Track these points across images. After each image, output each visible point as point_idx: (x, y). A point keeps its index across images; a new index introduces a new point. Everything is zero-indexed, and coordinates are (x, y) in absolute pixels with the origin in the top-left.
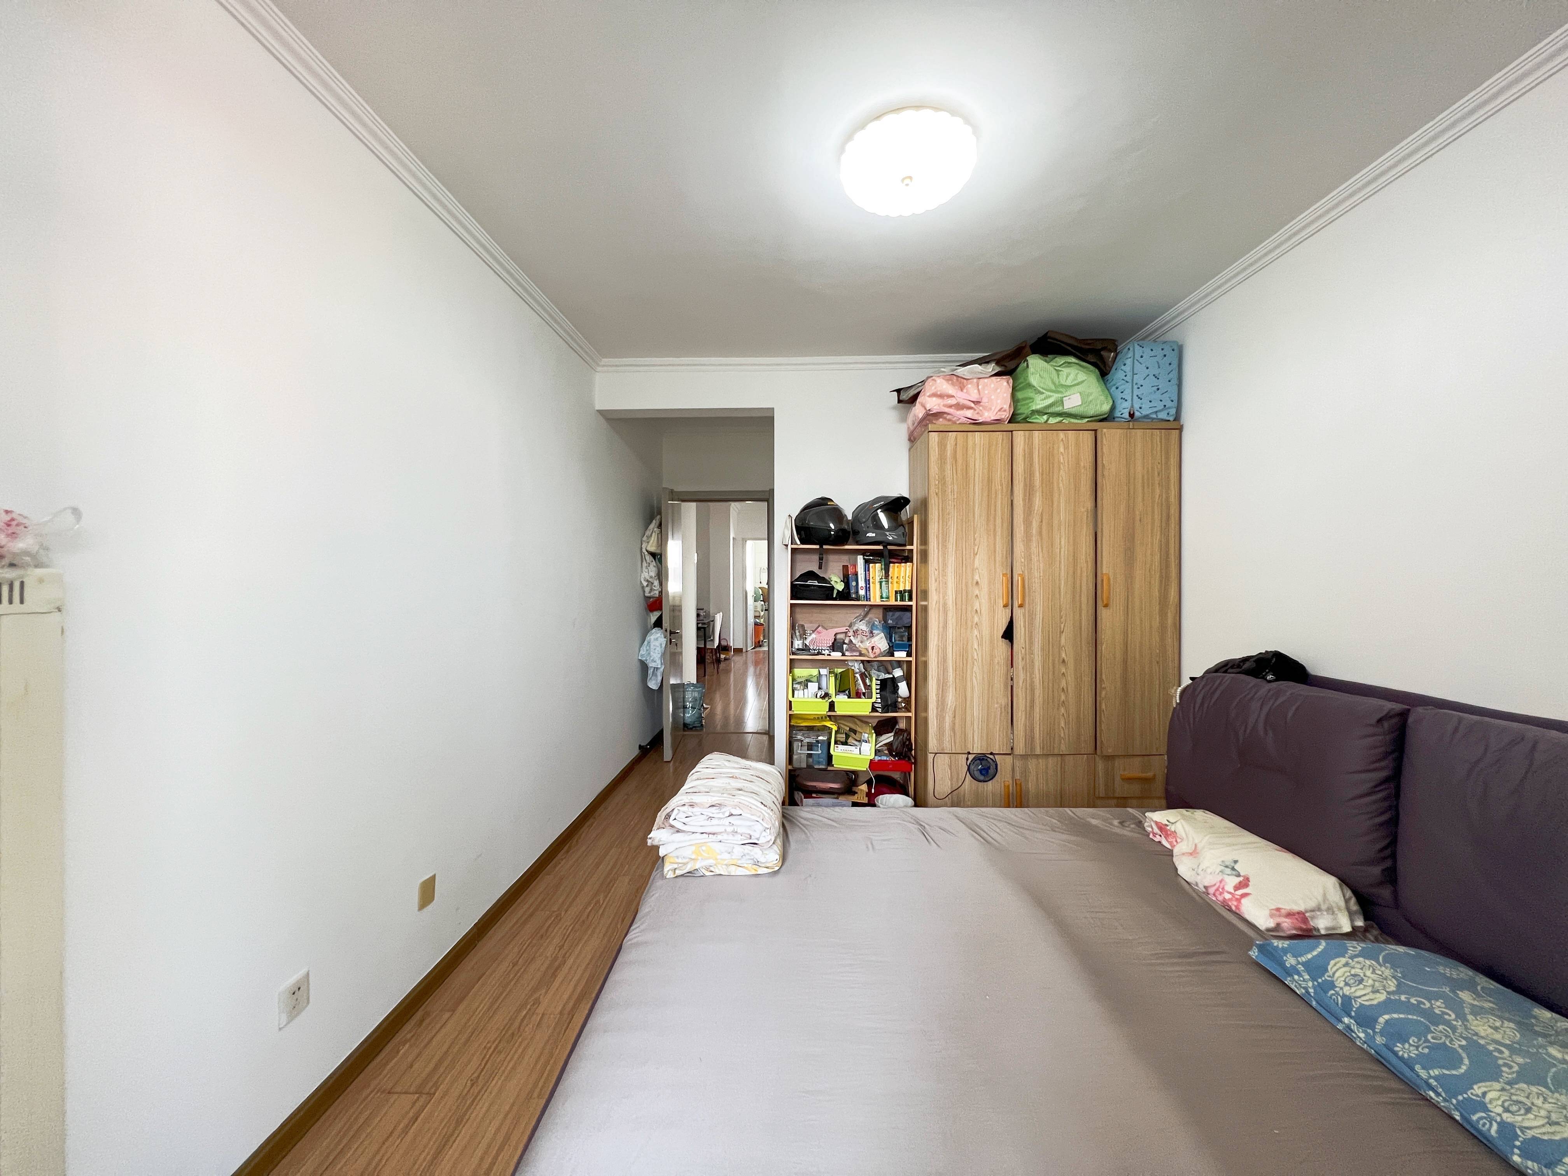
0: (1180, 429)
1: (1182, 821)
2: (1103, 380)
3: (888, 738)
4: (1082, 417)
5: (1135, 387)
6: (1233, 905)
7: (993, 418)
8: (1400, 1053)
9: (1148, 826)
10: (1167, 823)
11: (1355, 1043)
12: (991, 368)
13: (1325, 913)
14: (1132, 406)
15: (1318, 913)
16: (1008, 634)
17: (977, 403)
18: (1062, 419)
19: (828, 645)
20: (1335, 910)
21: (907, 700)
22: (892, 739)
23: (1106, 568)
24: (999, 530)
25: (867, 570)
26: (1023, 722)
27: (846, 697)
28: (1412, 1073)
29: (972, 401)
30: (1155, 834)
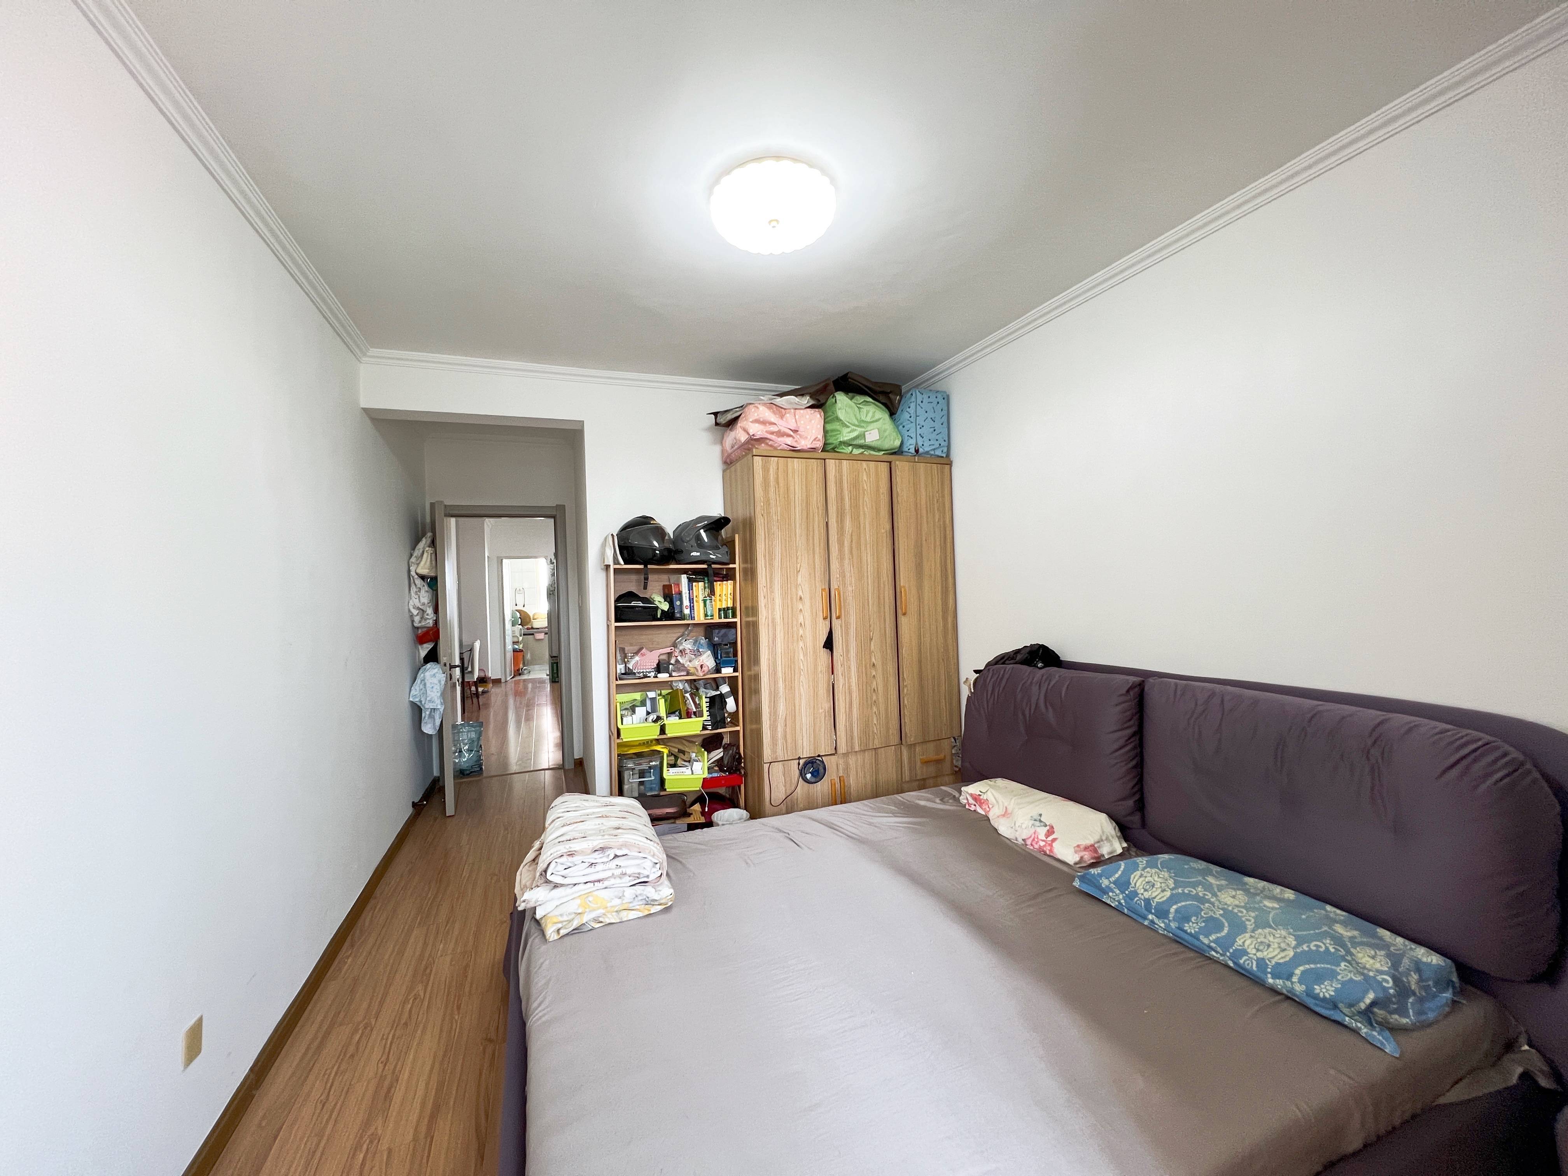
0: (950, 464)
1: (991, 789)
2: (892, 419)
3: (718, 754)
4: (879, 450)
5: (918, 427)
6: (1047, 849)
7: (809, 447)
8: (1189, 931)
9: (964, 799)
10: (981, 794)
11: (1158, 932)
12: (806, 401)
13: (1105, 842)
14: (917, 444)
15: (1102, 843)
16: (829, 644)
17: (795, 431)
18: (863, 450)
19: (653, 667)
20: (1110, 838)
21: (735, 715)
22: (722, 754)
23: (902, 581)
24: (817, 549)
25: (690, 588)
26: (844, 724)
27: (678, 718)
28: (1199, 942)
29: (791, 429)
30: (969, 805)
